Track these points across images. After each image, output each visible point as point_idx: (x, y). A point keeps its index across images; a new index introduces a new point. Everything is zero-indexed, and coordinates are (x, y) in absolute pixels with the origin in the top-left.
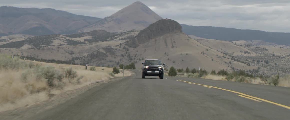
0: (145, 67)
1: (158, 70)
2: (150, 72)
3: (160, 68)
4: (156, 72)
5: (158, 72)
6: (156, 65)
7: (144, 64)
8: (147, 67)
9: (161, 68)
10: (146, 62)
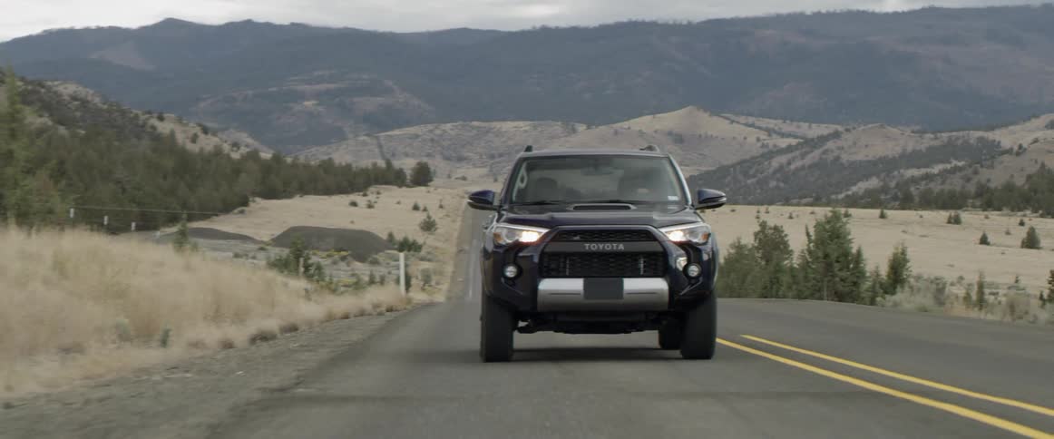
0: (506, 241)
1: (657, 262)
2: (573, 285)
3: (676, 235)
4: (636, 285)
5: (659, 285)
6: (633, 213)
7: (499, 209)
8: (530, 235)
9: (681, 245)
10: (519, 185)
